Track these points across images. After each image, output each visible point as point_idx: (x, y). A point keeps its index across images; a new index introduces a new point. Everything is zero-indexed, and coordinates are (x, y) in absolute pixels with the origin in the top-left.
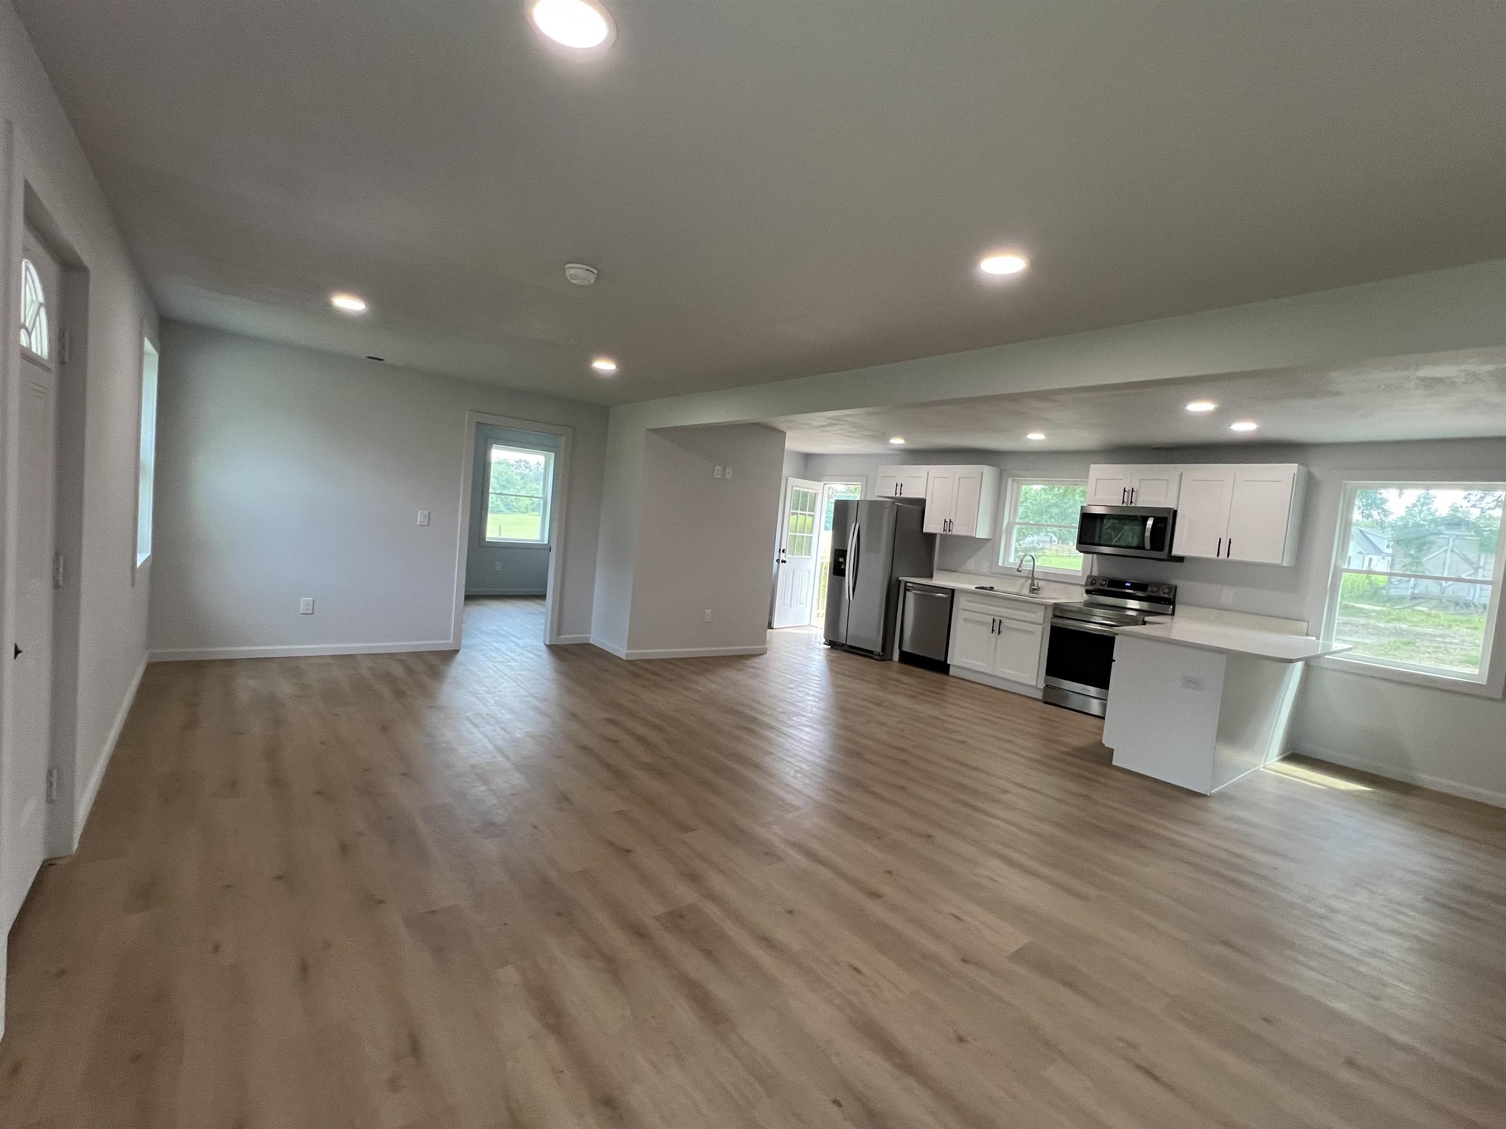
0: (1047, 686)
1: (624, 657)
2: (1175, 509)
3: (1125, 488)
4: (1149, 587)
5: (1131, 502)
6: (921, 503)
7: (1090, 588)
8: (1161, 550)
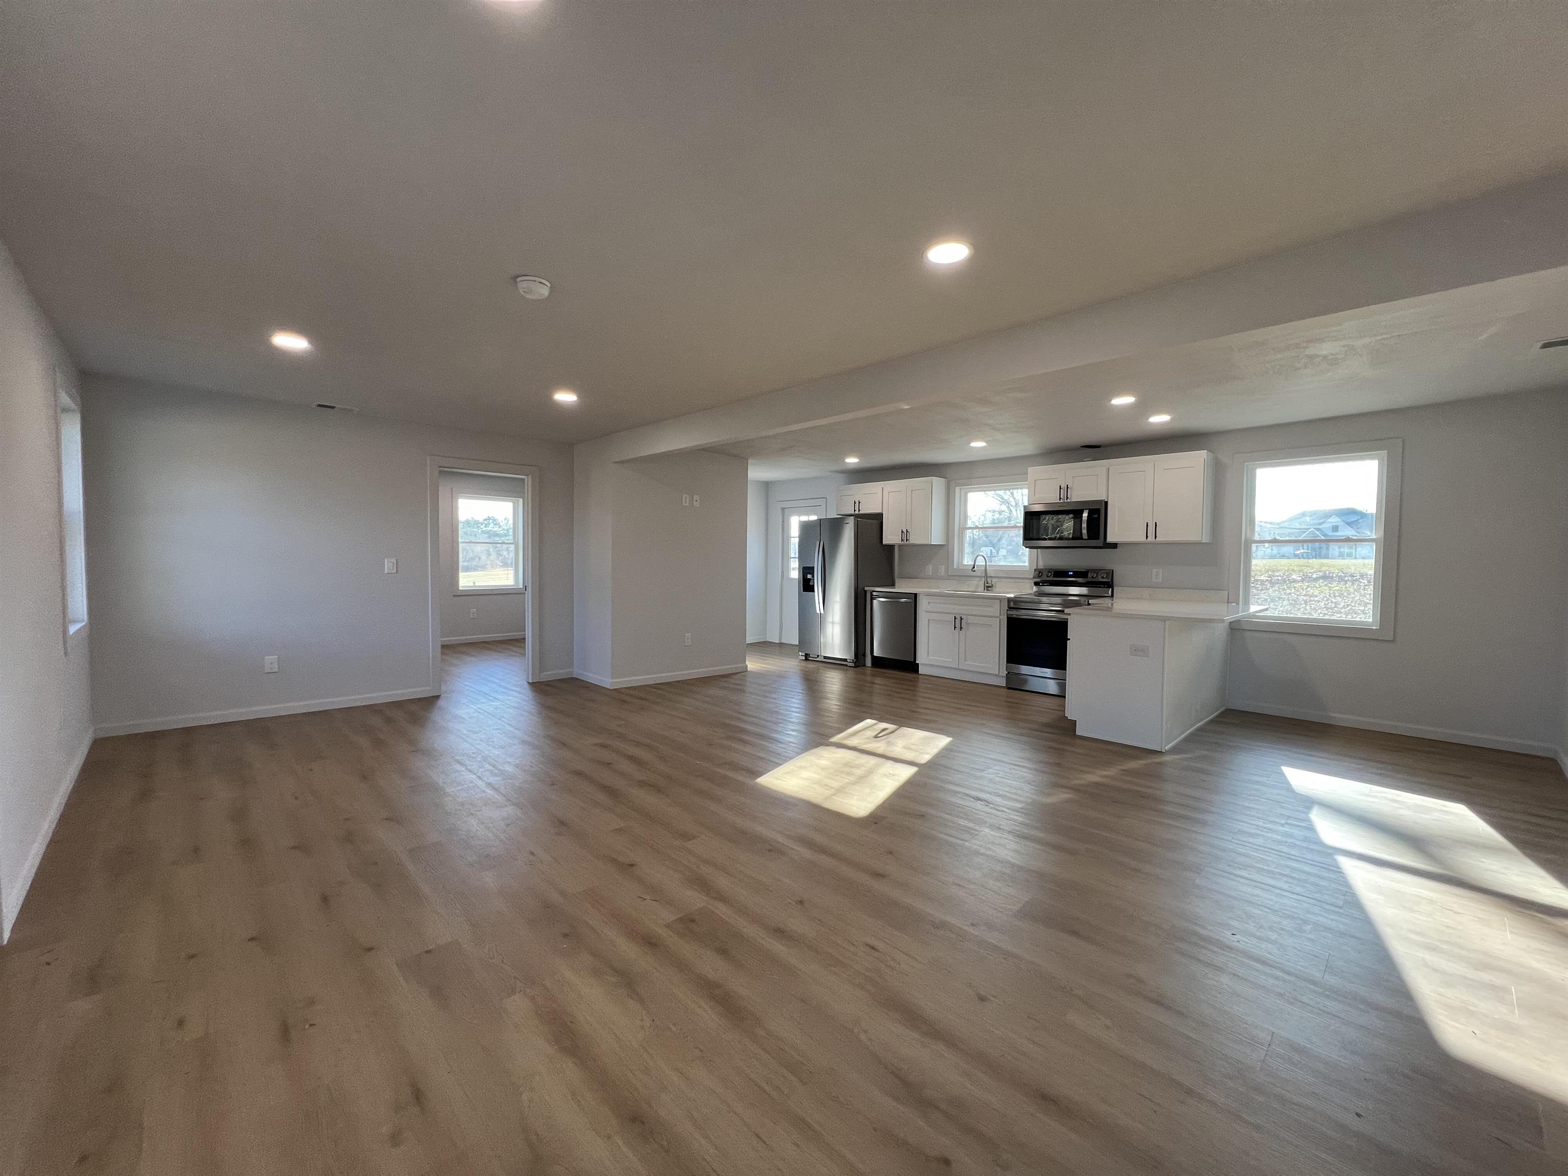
0: (1008, 673)
1: (609, 687)
2: (1106, 500)
3: (1060, 486)
4: (1089, 574)
5: (1067, 498)
6: (879, 517)
7: (1038, 580)
8: (1097, 538)
